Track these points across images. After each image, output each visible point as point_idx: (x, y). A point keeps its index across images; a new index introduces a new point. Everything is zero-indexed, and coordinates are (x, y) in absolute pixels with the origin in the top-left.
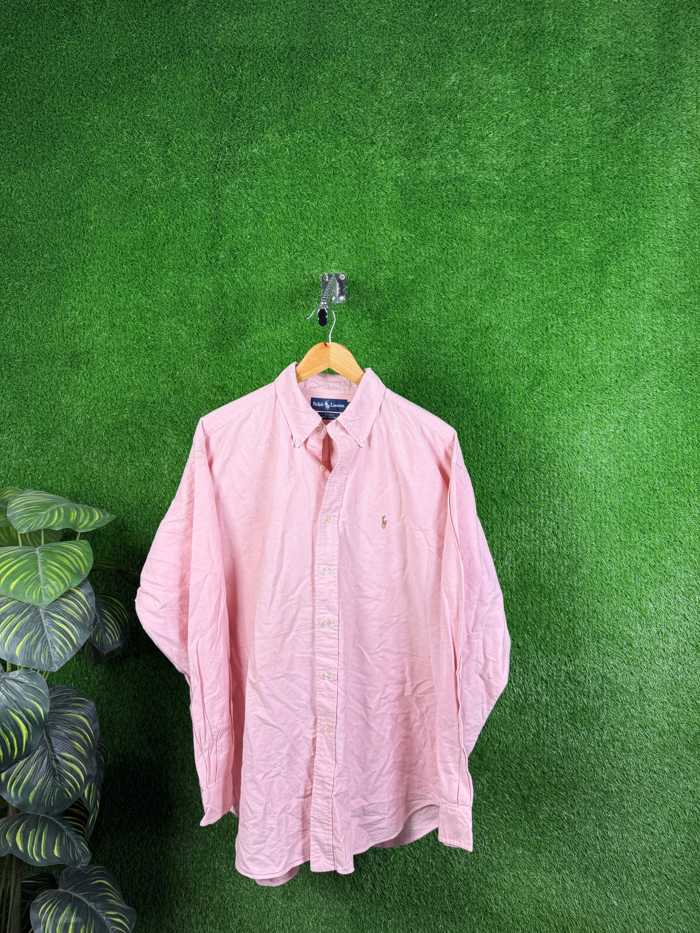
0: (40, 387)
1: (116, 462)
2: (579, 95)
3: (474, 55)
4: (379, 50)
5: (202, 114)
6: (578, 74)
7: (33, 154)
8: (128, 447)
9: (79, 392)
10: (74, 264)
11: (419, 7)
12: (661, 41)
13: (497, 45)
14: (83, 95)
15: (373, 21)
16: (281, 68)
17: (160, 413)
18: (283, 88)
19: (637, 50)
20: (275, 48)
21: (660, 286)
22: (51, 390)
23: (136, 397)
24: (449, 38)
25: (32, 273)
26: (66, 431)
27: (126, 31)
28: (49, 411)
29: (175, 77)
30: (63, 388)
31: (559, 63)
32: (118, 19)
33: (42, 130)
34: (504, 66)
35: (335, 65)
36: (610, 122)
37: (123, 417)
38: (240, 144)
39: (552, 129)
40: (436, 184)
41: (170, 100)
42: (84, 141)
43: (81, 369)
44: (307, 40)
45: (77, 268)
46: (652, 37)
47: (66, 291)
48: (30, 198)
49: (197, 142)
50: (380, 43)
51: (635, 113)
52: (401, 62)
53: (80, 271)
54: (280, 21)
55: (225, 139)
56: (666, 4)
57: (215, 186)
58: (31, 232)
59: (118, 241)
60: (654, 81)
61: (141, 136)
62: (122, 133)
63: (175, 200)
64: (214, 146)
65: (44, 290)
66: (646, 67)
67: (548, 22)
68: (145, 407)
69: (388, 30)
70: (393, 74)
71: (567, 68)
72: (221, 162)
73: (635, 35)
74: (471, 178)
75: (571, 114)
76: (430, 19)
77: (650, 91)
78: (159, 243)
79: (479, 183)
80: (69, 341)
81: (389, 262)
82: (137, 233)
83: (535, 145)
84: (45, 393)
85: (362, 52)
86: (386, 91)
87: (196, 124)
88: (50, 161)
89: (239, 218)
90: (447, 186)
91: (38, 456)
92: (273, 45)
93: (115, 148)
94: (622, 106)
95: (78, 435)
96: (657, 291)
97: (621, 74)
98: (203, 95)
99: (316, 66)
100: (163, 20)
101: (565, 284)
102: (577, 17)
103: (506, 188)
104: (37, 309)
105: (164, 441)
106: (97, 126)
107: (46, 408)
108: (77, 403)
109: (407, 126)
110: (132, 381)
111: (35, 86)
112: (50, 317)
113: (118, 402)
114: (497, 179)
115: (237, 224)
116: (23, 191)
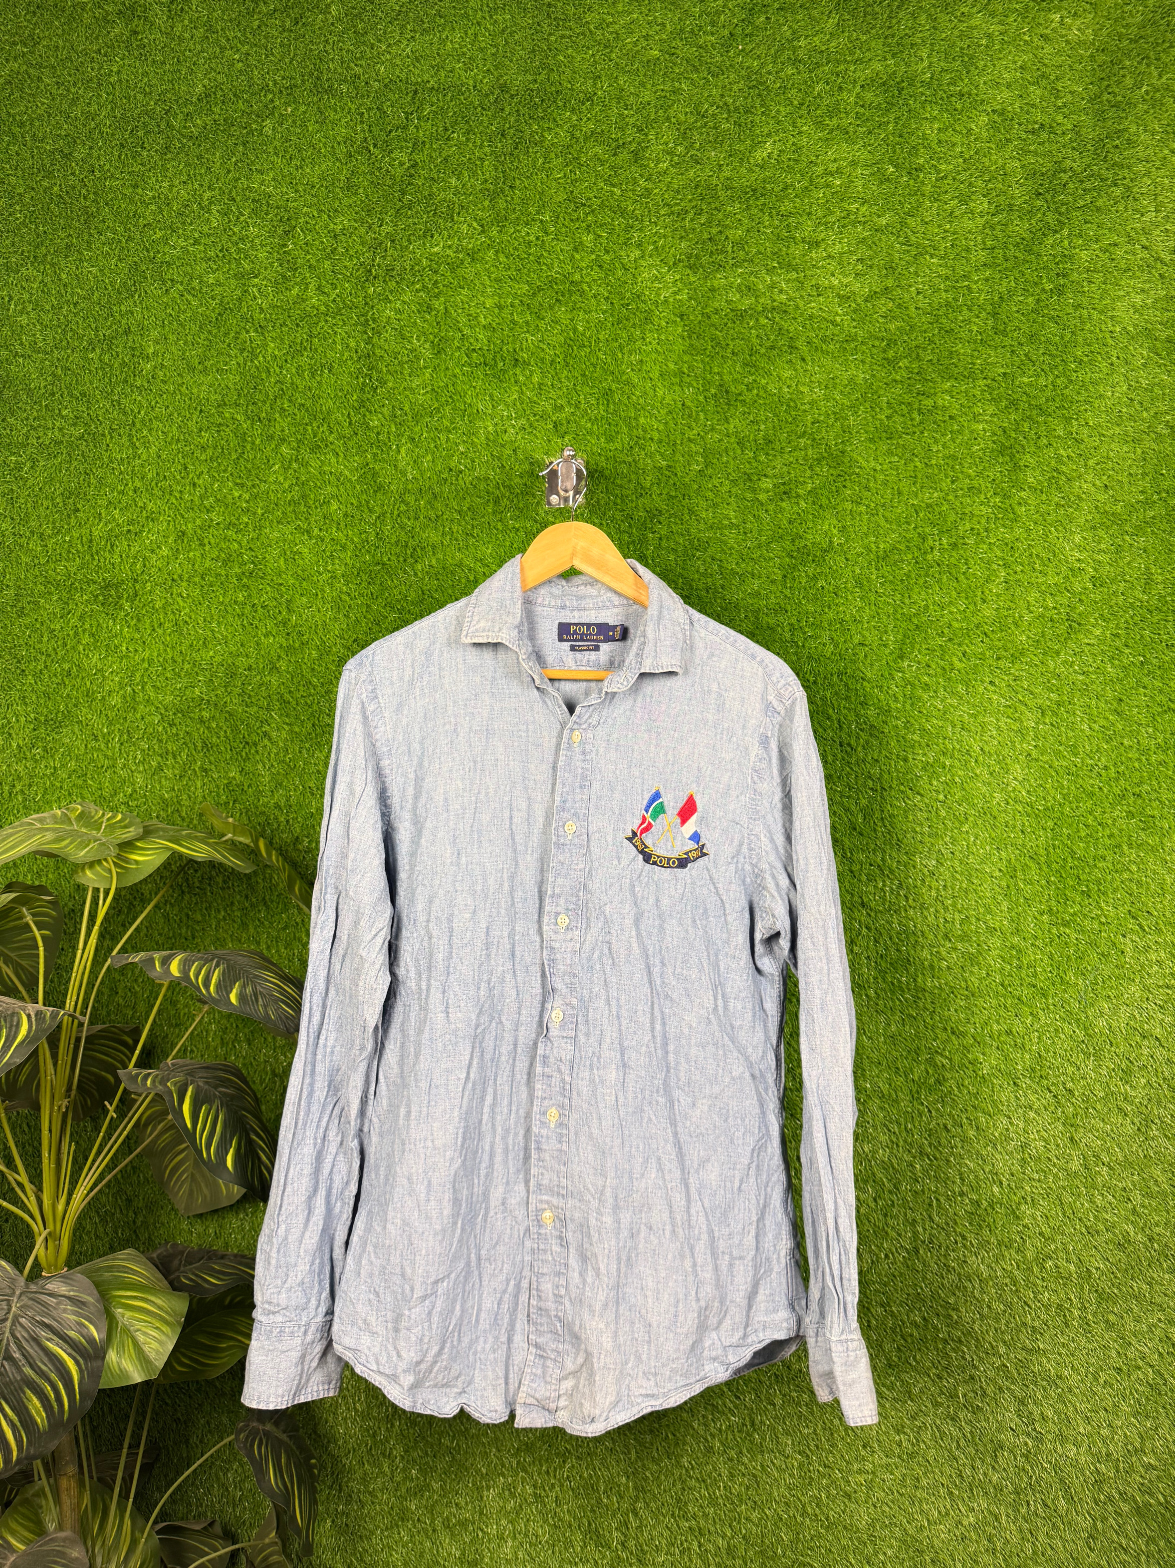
0: (45, 639)
1: (177, 772)
2: (971, 184)
3: (803, 111)
4: (647, 96)
5: (350, 187)
6: (969, 149)
7: (51, 240)
8: (199, 745)
9: (116, 647)
10: (115, 427)
11: (712, 34)
12: (1097, 107)
13: (839, 98)
14: (143, 148)
15: (638, 51)
16: (485, 119)
17: (261, 686)
18: (487, 150)
19: (1060, 118)
20: (475, 87)
22: (65, 644)
23: (218, 659)
24: (761, 84)
25: (41, 441)
26: (90, 716)
27: (223, 49)
29: (304, 126)
30: (86, 639)
31: (939, 129)
32: (211, 29)
33: (68, 201)
34: (851, 129)
35: (574, 118)
36: (1020, 228)
37: (194, 692)
38: (413, 238)
39: (929, 235)
40: (740, 316)
41: (294, 162)
42: (142, 222)
43: (121, 608)
44: (530, 78)
45: (119, 435)
46: (1083, 99)
47: (99, 473)
48: (41, 314)
49: (338, 232)
50: (649, 86)
51: (1060, 214)
52: (683, 118)
53: (125, 439)
54: (483, 45)
55: (387, 229)
56: (1103, 50)
57: (366, 304)
58: (41, 371)
59: (195, 391)
60: (1089, 166)
61: (242, 219)
62: (209, 211)
63: (298, 325)
64: (368, 238)
65: (60, 471)
66: (1074, 144)
67: (920, 67)
68: (233, 675)
69: (663, 67)
70: (669, 135)
71: (953, 140)
72: (379, 265)
73: (1057, 95)
74: (797, 307)
75: (957, 213)
76: (731, 54)
77: (1082, 182)
78: (267, 396)
79: (811, 317)
80: (102, 560)
81: (660, 441)
82: (228, 378)
83: (900, 259)
84: (54, 649)
85: (619, 99)
86: (658, 162)
87: (337, 202)
88: (81, 253)
89: (406, 359)
90: (757, 320)
91: (36, 761)
92: (471, 82)
93: (196, 235)
94: (1038, 203)
95: (111, 724)
96: (1102, 497)
97: (1035, 153)
98: (351, 156)
99: (543, 118)
100: (286, 34)
101: (953, 482)
102: (966, 59)
103: (855, 327)
104: (45, 503)
105: (265, 734)
106: (167, 198)
107: (55, 675)
108: (110, 667)
109: (692, 220)
110: (213, 631)
111: (61, 128)
112: (69, 516)
113: (186, 666)
114: (840, 312)
115: (403, 368)
116: (30, 302)
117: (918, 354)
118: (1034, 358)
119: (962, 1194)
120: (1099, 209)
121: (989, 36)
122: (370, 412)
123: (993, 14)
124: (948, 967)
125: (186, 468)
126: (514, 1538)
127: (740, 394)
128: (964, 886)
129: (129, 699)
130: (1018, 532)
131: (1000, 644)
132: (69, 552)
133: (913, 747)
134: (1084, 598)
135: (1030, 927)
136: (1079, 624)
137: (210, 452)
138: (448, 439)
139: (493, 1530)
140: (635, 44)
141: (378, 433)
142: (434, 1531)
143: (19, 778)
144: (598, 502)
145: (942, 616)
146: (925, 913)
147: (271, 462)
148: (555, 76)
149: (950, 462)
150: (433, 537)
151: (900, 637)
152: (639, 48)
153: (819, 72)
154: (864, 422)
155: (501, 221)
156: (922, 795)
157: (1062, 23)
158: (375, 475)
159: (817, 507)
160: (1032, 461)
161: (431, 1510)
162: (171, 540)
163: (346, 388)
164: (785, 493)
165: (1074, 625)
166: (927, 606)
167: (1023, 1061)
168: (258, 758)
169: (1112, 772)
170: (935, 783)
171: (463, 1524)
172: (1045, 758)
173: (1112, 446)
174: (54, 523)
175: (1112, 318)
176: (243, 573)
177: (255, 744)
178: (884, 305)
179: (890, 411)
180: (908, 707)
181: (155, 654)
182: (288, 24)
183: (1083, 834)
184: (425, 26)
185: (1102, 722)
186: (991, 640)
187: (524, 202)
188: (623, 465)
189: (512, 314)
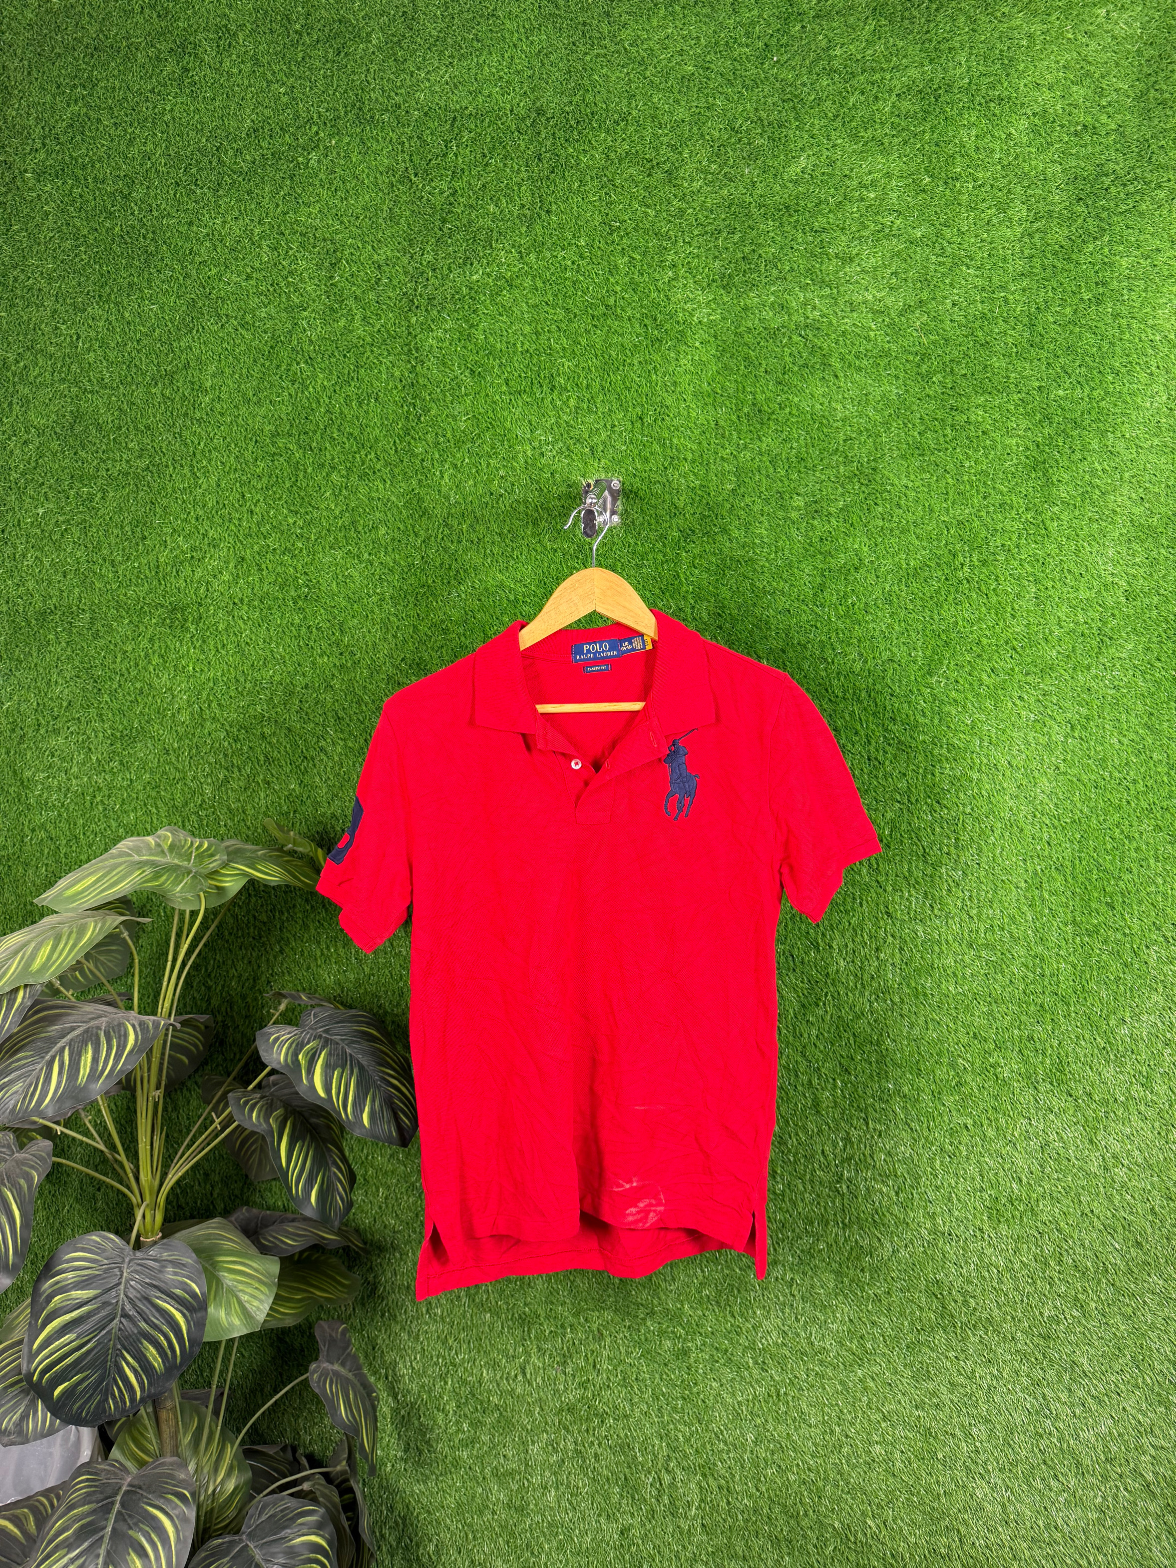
0: (119, 660)
1: (241, 784)
2: (1009, 191)
3: (838, 123)
4: (681, 113)
5: (392, 217)
6: (1008, 155)
7: (114, 280)
8: (262, 758)
9: (184, 667)
10: (177, 458)
11: (747, 46)
12: (1143, 105)
13: (874, 108)
14: (196, 185)
15: (672, 68)
16: (522, 144)
17: (317, 703)
18: (524, 175)
19: (1104, 118)
20: (512, 111)
21: (1139, 501)
22: (137, 665)
23: (277, 678)
24: (796, 96)
25: (110, 473)
26: (161, 732)
27: (269, 83)
28: (133, 698)
29: (347, 157)
30: (156, 660)
31: (977, 137)
32: (257, 62)
33: (129, 241)
34: (886, 141)
35: (609, 139)
36: (1059, 235)
37: (256, 710)
38: (453, 266)
39: (965, 246)
40: (774, 334)
41: (339, 193)
42: (198, 259)
43: (188, 630)
44: (566, 100)
45: (182, 466)
46: (1128, 97)
47: (165, 502)
48: (107, 351)
49: (381, 263)
50: (683, 103)
51: (1101, 220)
52: (717, 134)
53: (186, 470)
54: (519, 67)
55: (428, 257)
56: (1151, 44)
57: (410, 333)
58: (108, 406)
59: (250, 422)
60: (1133, 168)
61: (291, 252)
62: (259, 246)
63: (345, 356)
64: (410, 268)
65: (128, 501)
66: (1118, 146)
67: (958, 72)
68: (291, 694)
69: (697, 82)
70: (704, 154)
71: (990, 145)
72: (421, 296)
73: (1101, 94)
74: (831, 323)
75: (995, 221)
76: (766, 66)
77: (1125, 185)
78: (318, 425)
79: (844, 333)
80: (168, 585)
81: (693, 461)
82: (280, 409)
83: (936, 271)
84: (127, 669)
85: (653, 117)
86: (692, 181)
87: (380, 234)
88: (141, 291)
89: (448, 387)
90: (790, 338)
91: (115, 773)
92: (508, 107)
93: (249, 271)
94: (1079, 209)
95: (181, 739)
96: (1136, 511)
97: (1078, 157)
98: (393, 186)
99: (578, 141)
100: (329, 65)
101: (985, 498)
102: (1006, 62)
103: (889, 342)
104: (115, 532)
105: (322, 749)
106: (220, 235)
107: (129, 694)
108: (179, 685)
109: (726, 239)
110: (272, 651)
111: (119, 169)
112: (138, 545)
113: (248, 685)
114: (874, 327)
115: (445, 396)
116: (96, 340)
117: (952, 370)
118: (1070, 371)
119: (982, 1190)
120: (1141, 214)
121: (1030, 36)
122: (415, 439)
123: (1035, 13)
124: (972, 974)
125: (243, 496)
126: (557, 1488)
127: (773, 413)
128: (990, 896)
129: (197, 717)
130: (1052, 548)
131: (1029, 660)
132: (138, 577)
133: (940, 761)
134: (1116, 612)
135: (1054, 937)
136: (1111, 638)
137: (265, 480)
138: (489, 464)
139: (536, 1480)
140: (669, 60)
141: (423, 460)
142: (484, 1478)
143: (99, 789)
144: (633, 522)
145: (971, 632)
146: (950, 921)
147: (323, 490)
148: (589, 97)
149: (983, 479)
150: (477, 560)
151: (928, 653)
152: (673, 64)
153: (854, 82)
154: (896, 439)
155: (538, 246)
156: (947, 808)
157: (1108, 17)
158: (420, 500)
159: (848, 526)
160: (1065, 476)
161: (480, 1458)
162: (231, 565)
163: (391, 417)
164: (816, 511)
165: (1105, 639)
166: (957, 623)
167: (1043, 1065)
168: (315, 771)
169: (1141, 787)
170: (962, 796)
171: (511, 1474)
172: (1075, 771)
173: (1149, 457)
174: (124, 550)
175: (1152, 327)
176: (299, 597)
177: (313, 759)
178: (919, 319)
179: (923, 428)
180: (936, 722)
181: (219, 674)
182: (330, 56)
183: (1109, 847)
184: (462, 51)
185: (1132, 736)
186: (1020, 655)
187: (561, 226)
188: (658, 485)
189: (549, 339)
